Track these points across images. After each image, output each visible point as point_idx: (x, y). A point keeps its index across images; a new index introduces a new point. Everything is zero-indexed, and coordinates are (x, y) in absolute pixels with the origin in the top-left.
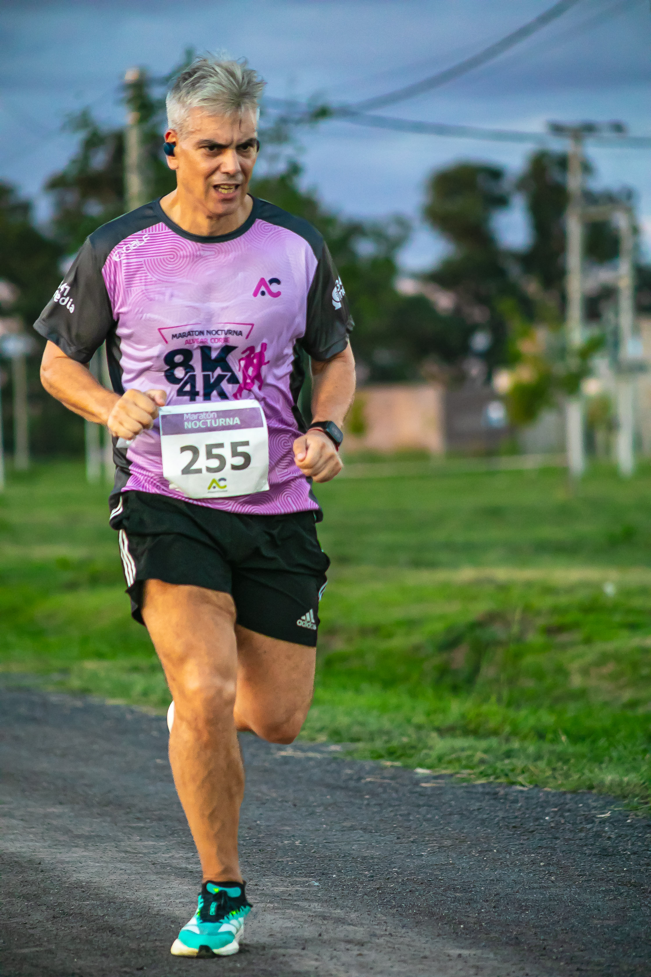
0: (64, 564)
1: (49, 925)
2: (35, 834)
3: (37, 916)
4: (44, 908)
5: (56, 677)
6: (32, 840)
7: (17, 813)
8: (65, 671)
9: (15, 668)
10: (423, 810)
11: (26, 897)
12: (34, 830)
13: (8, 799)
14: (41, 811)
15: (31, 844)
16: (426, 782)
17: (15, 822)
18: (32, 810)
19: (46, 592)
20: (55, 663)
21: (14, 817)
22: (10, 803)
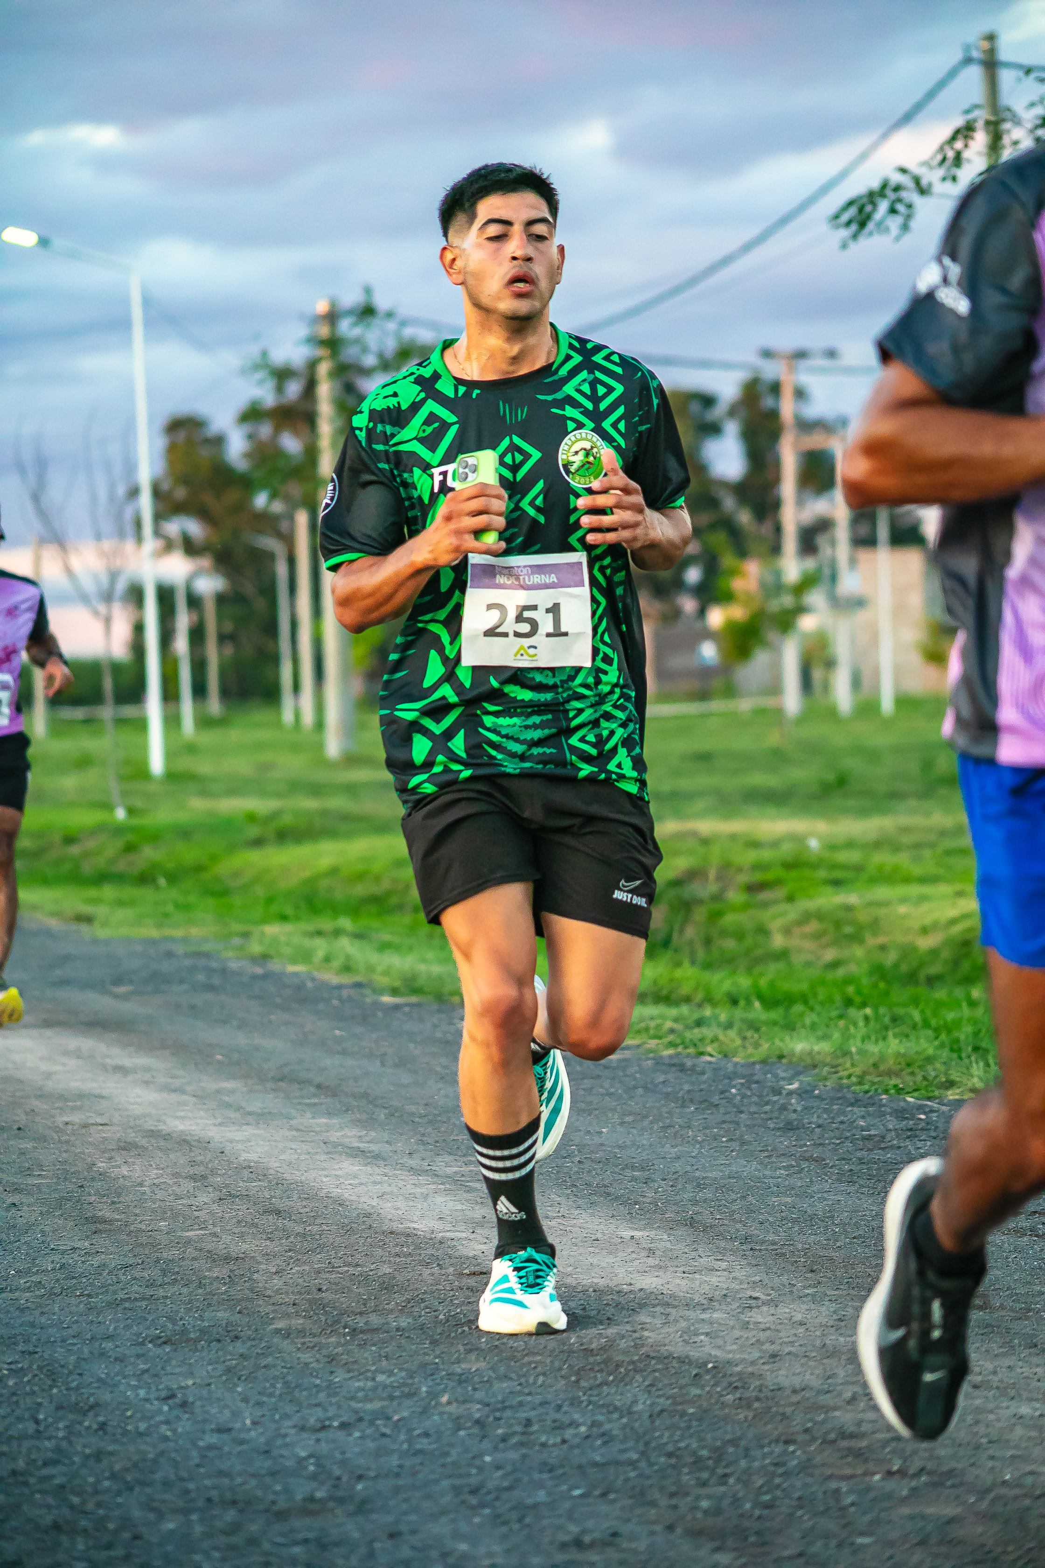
0: (251, 818)
1: (215, 1207)
2: (206, 1111)
3: (203, 1198)
4: (211, 1189)
5: (237, 941)
6: (201, 1118)
7: (189, 1089)
8: (246, 935)
9: (195, 932)
11: (193, 1178)
12: (205, 1106)
13: (181, 1072)
14: (214, 1086)
15: (199, 1121)
17: (185, 1098)
18: (203, 1084)
19: (232, 848)
20: (237, 927)
21: (185, 1093)
22: (182, 1077)
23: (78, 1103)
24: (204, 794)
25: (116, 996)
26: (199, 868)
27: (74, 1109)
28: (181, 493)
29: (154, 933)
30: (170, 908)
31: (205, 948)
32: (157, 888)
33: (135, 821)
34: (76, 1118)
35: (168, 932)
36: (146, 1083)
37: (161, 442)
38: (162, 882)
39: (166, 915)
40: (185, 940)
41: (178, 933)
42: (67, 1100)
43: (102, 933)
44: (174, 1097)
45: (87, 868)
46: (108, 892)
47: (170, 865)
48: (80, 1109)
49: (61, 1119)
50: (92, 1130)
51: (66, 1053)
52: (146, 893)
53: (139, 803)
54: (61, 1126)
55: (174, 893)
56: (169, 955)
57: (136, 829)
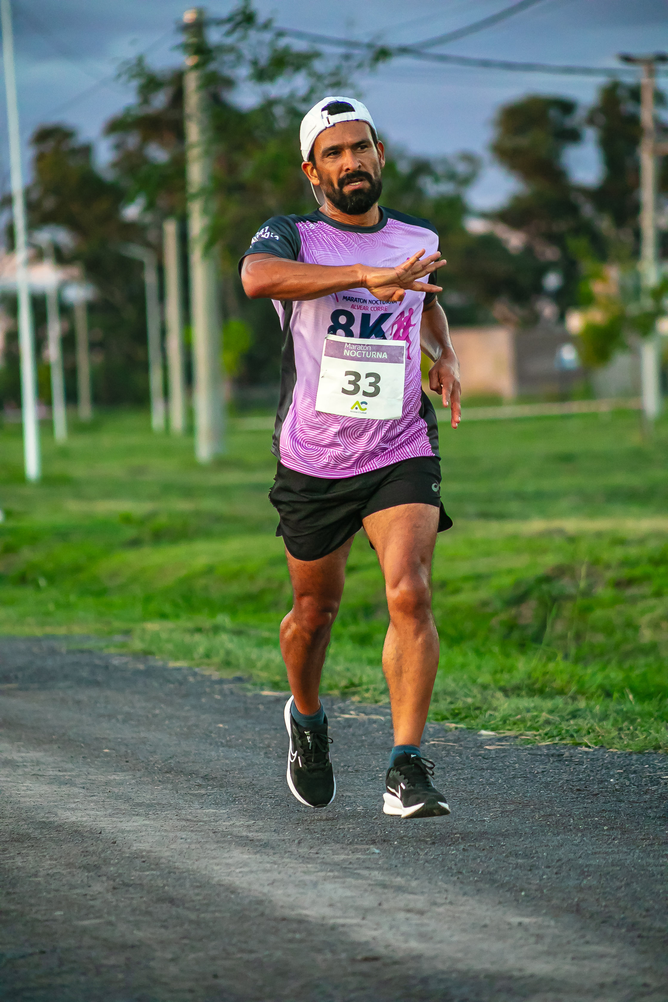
0: (127, 519)
1: (109, 896)
2: (96, 802)
3: (97, 887)
4: (104, 878)
5: (118, 638)
6: (92, 809)
7: (78, 781)
8: (127, 633)
9: (77, 630)
10: (486, 774)
11: (86, 868)
12: (95, 798)
13: (70, 766)
14: (102, 778)
15: (92, 812)
16: (490, 745)
17: (76, 790)
18: (93, 777)
19: (109, 549)
20: (117, 624)
21: (75, 785)
22: (72, 770)
24: (79, 496)
26: (77, 569)
28: (49, 204)
29: (38, 632)
30: (51, 607)
31: (87, 646)
32: (38, 587)
33: (12, 524)
35: (49, 630)
36: (37, 776)
37: (31, 153)
38: (42, 582)
39: (48, 614)
40: (67, 638)
41: (62, 631)
44: (65, 789)
47: (49, 566)
52: (28, 593)
53: (16, 507)
55: (54, 593)
56: (53, 652)
57: (12, 531)
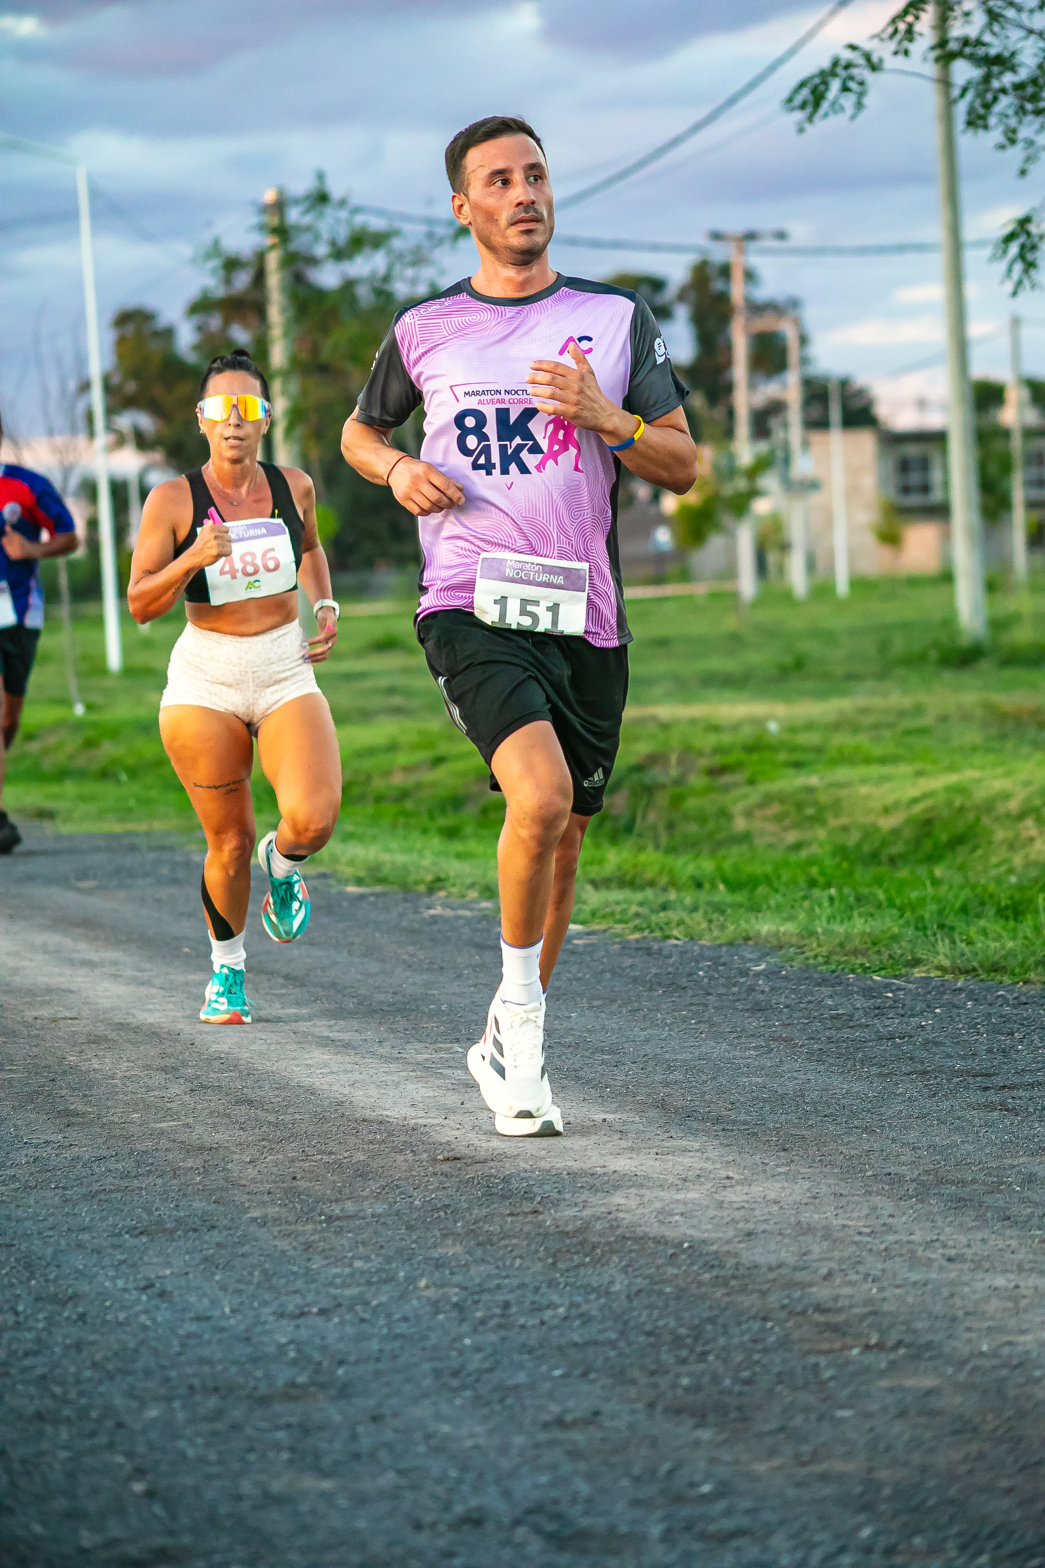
2: (174, 1003)
3: (175, 1089)
4: (182, 1081)
6: (171, 1010)
7: (157, 981)
9: (157, 825)
11: (164, 1070)
13: (148, 966)
14: (180, 978)
15: (170, 1014)
16: (579, 939)
17: (154, 991)
18: (172, 977)
21: (153, 986)
22: (149, 970)
23: (47, 998)
25: (81, 891)
26: (160, 763)
27: (42, 1003)
28: (131, 387)
29: (117, 828)
30: (132, 803)
31: (167, 842)
32: (118, 782)
33: (94, 717)
34: (45, 1012)
35: (130, 826)
36: (115, 977)
37: (111, 336)
38: (124, 777)
39: (129, 810)
40: (148, 834)
41: (142, 827)
42: (35, 995)
43: (65, 829)
44: (143, 990)
45: (47, 765)
46: (70, 788)
47: (131, 761)
48: (48, 1003)
49: (30, 1014)
50: (62, 1023)
51: (33, 948)
52: (108, 788)
53: (97, 699)
54: (30, 1020)
55: (136, 788)
56: (133, 848)
57: (95, 725)
